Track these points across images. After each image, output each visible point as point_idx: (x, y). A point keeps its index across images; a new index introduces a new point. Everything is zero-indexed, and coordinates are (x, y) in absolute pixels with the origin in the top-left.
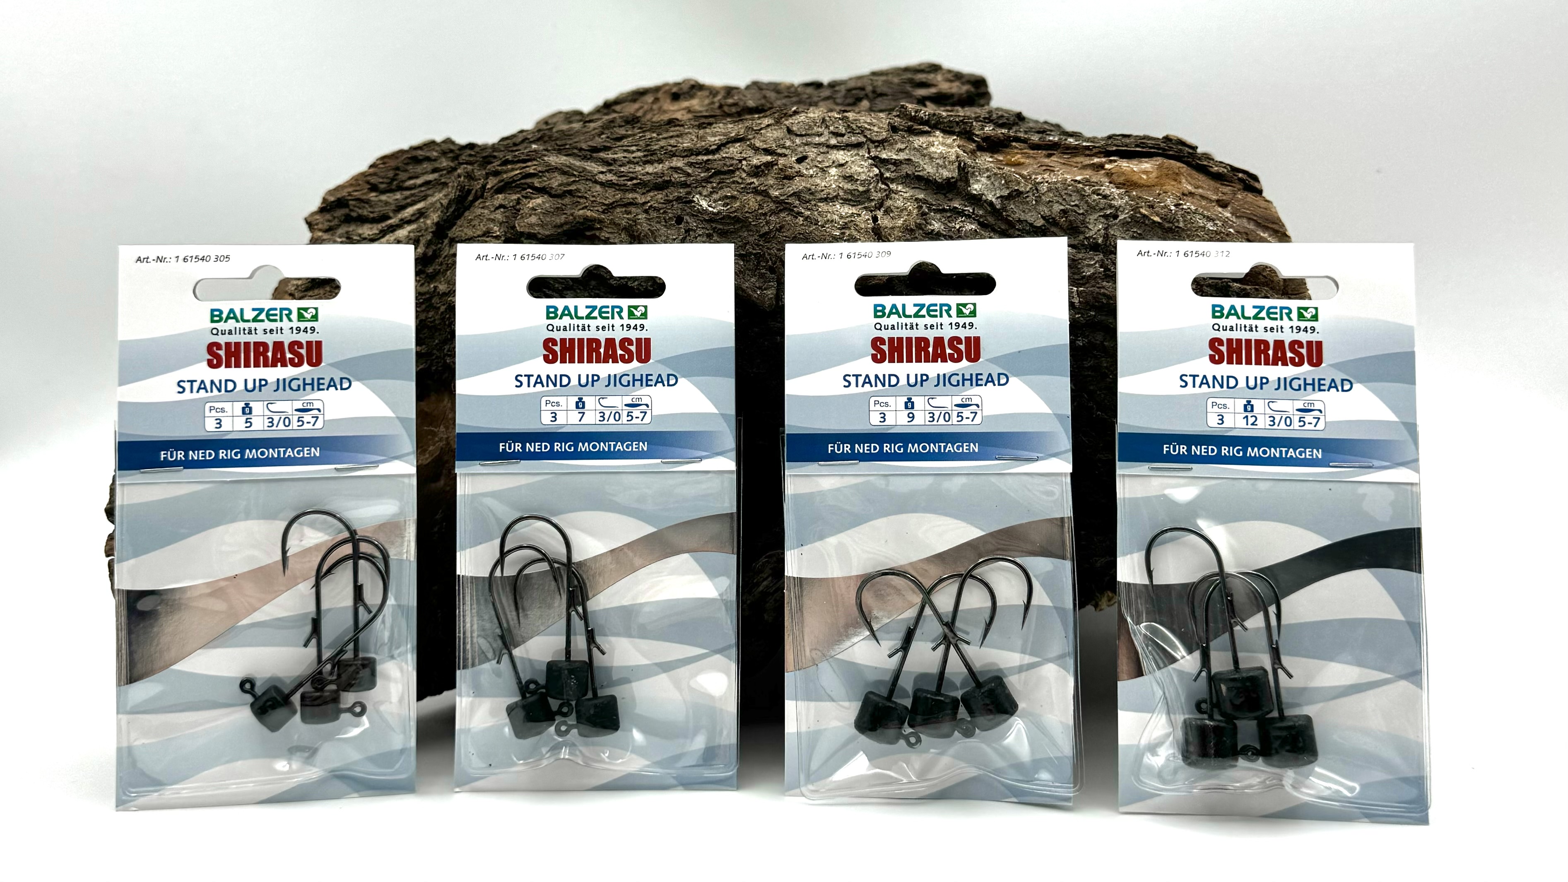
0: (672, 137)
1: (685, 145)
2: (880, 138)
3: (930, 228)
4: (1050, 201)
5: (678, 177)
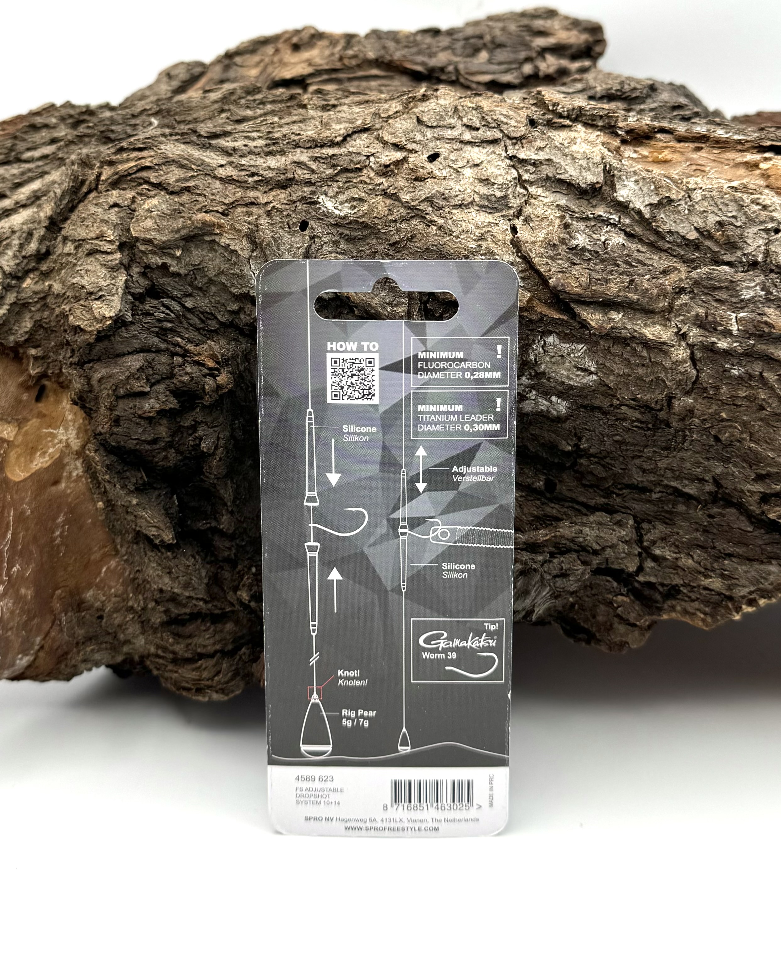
0: (294, 122)
1: (309, 133)
2: (518, 135)
3: (574, 242)
4: (704, 211)
5: (301, 174)
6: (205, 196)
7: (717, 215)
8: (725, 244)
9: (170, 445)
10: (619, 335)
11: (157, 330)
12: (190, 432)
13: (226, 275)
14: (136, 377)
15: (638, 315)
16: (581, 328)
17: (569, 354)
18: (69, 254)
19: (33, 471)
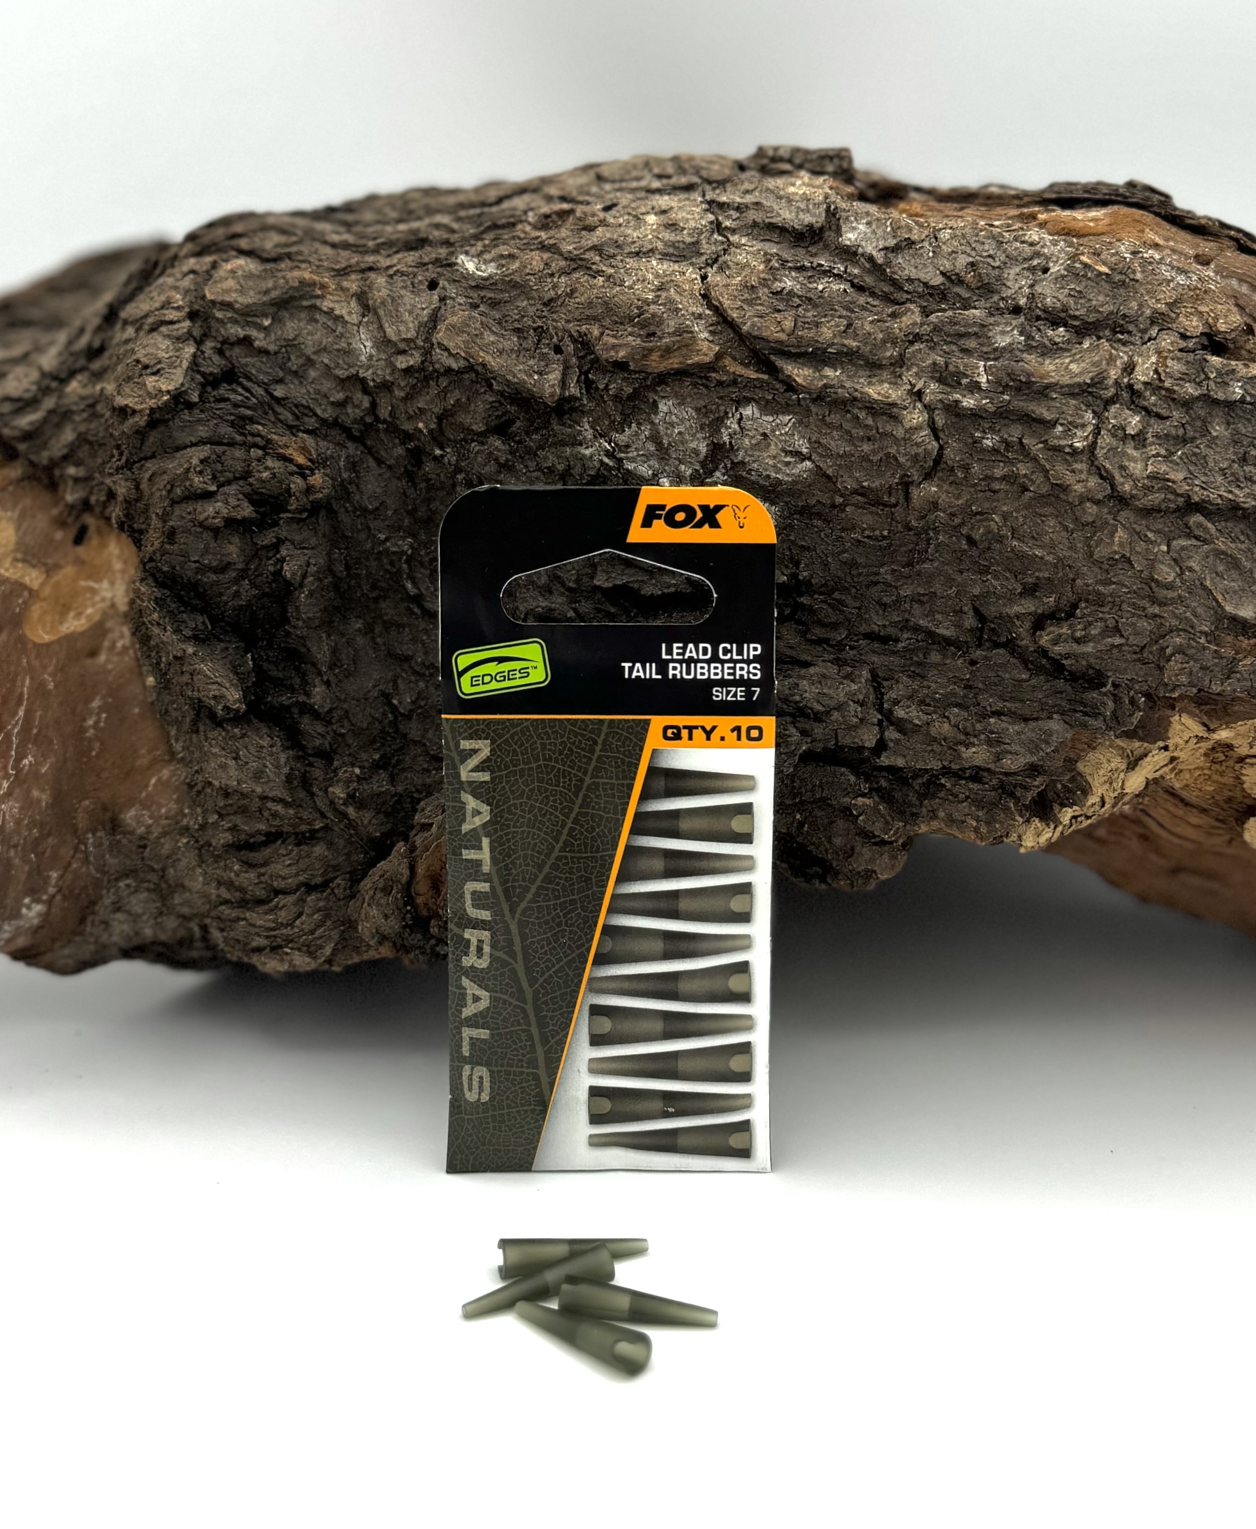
2: (719, 178)
3: (778, 286)
4: (953, 252)
5: (436, 234)
6: (309, 262)
7: (969, 255)
8: (978, 288)
9: (243, 574)
10: (834, 396)
11: (232, 418)
12: (271, 554)
13: (329, 352)
14: (198, 469)
15: (861, 373)
16: (786, 391)
17: (773, 431)
18: (127, 341)
19: (62, 634)
